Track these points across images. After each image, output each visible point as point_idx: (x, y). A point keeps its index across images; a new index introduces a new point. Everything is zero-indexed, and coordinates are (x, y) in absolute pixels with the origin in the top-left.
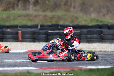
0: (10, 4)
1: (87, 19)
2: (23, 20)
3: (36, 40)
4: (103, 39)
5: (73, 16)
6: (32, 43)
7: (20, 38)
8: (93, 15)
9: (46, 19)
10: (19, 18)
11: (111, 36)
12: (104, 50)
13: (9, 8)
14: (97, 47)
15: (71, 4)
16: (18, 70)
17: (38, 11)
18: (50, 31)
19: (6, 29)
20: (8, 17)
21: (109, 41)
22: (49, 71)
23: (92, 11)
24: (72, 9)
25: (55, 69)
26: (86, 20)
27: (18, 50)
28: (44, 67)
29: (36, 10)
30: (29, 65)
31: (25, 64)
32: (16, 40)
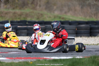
1: (51, 16)
5: (39, 13)
8: (57, 13)
9: (15, 16)
11: (72, 31)
15: (37, 3)
17: (8, 9)
18: (18, 27)
22: (18, 61)
23: (55, 9)
24: (38, 7)
25: (23, 59)
26: (50, 17)
28: (14, 58)
29: (6, 8)
30: (1, 56)
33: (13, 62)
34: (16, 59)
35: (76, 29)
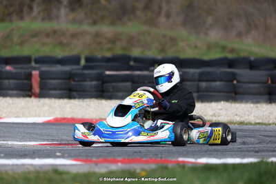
0: (11, 5)
1: (199, 44)
2: (44, 44)
3: (75, 93)
4: (236, 94)
5: (164, 36)
6: (66, 101)
7: (36, 89)
8: (214, 35)
9: (100, 43)
10: (35, 39)
11: (256, 85)
12: (238, 119)
13: (10, 14)
14: (223, 112)
15: (160, 8)
16: (32, 165)
17: (80, 22)
18: (108, 73)
19: (3, 66)
20: (8, 37)
21: (251, 97)
22: (107, 167)
23: (211, 25)
24: (162, 19)
25: (120, 164)
26: (196, 47)
27: (30, 116)
28: (94, 159)
29: (74, 21)
30: (58, 154)
31: (47, 150)
32: (27, 93)
33: (91, 170)
34: (101, 162)
35: (270, 82)
